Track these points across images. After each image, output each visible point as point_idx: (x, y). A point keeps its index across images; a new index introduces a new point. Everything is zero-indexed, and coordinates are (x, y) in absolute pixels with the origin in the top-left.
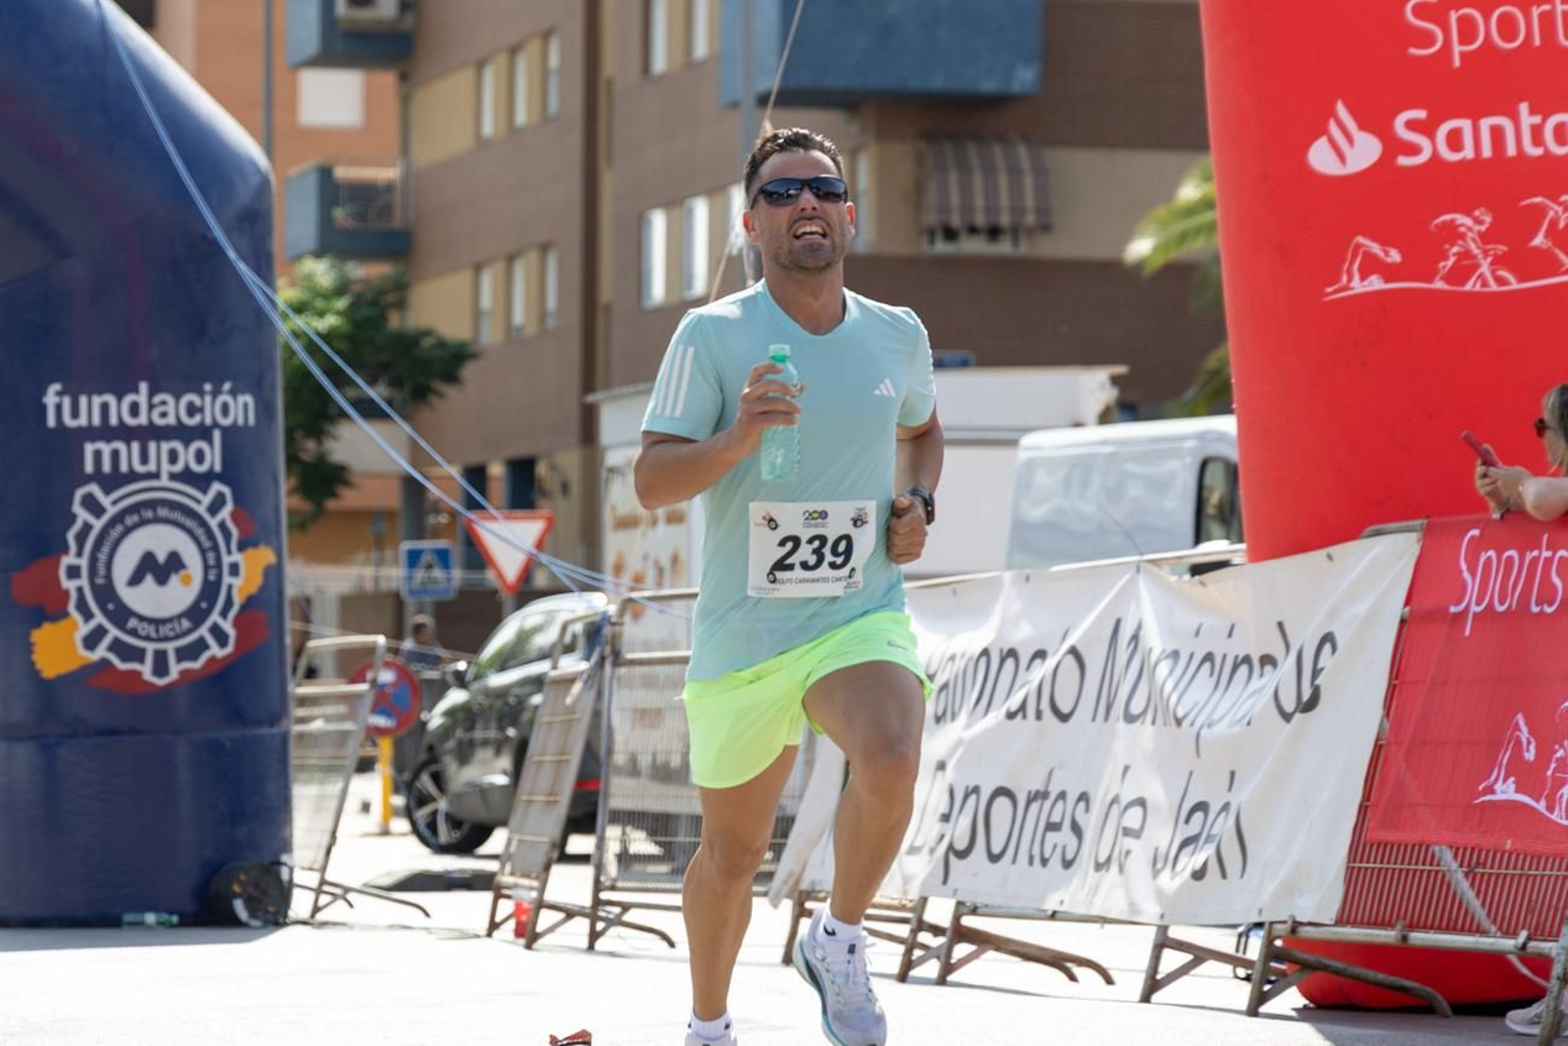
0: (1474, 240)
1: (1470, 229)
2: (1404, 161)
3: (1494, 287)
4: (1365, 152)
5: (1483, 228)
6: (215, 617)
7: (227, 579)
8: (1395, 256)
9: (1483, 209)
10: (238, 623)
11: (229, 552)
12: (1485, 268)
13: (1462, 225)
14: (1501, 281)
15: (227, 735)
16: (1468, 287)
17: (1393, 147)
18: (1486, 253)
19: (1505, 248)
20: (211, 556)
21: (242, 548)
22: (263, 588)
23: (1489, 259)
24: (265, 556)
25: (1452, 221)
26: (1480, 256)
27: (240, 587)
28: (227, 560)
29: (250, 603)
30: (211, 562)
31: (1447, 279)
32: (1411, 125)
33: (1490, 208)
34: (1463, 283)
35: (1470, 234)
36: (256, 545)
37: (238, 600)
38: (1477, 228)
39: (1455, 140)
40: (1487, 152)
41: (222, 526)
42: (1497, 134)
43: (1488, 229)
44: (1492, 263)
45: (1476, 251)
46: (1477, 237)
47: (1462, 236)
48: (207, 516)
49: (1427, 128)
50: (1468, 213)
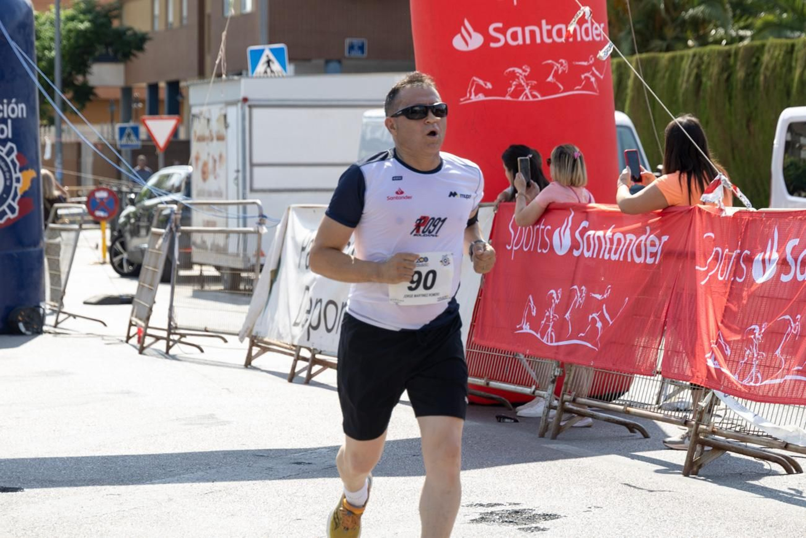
0: (522, 79)
1: (521, 74)
2: (493, 45)
3: (531, 99)
4: (476, 41)
5: (526, 74)
6: (10, 201)
7: (15, 184)
8: (489, 86)
9: (526, 66)
10: (19, 203)
11: (16, 172)
12: (527, 91)
13: (518, 72)
14: (534, 96)
15: (15, 251)
16: (520, 99)
17: (488, 39)
18: (527, 84)
19: (535, 82)
20: (7, 175)
21: (21, 170)
22: (31, 188)
23: (529, 87)
24: (31, 174)
25: (514, 71)
26: (525, 86)
27: (21, 187)
28: (14, 176)
29: (25, 194)
30: (8, 177)
31: (511, 96)
32: (496, 30)
33: (529, 65)
34: (518, 98)
35: (521, 77)
36: (27, 169)
37: (19, 193)
38: (524, 74)
39: (514, 36)
40: (528, 41)
41: (12, 161)
42: (532, 33)
43: (528, 75)
44: (530, 89)
45: (523, 84)
46: (523, 77)
47: (518, 78)
48: (5, 157)
49: (503, 31)
50: (520, 67)
